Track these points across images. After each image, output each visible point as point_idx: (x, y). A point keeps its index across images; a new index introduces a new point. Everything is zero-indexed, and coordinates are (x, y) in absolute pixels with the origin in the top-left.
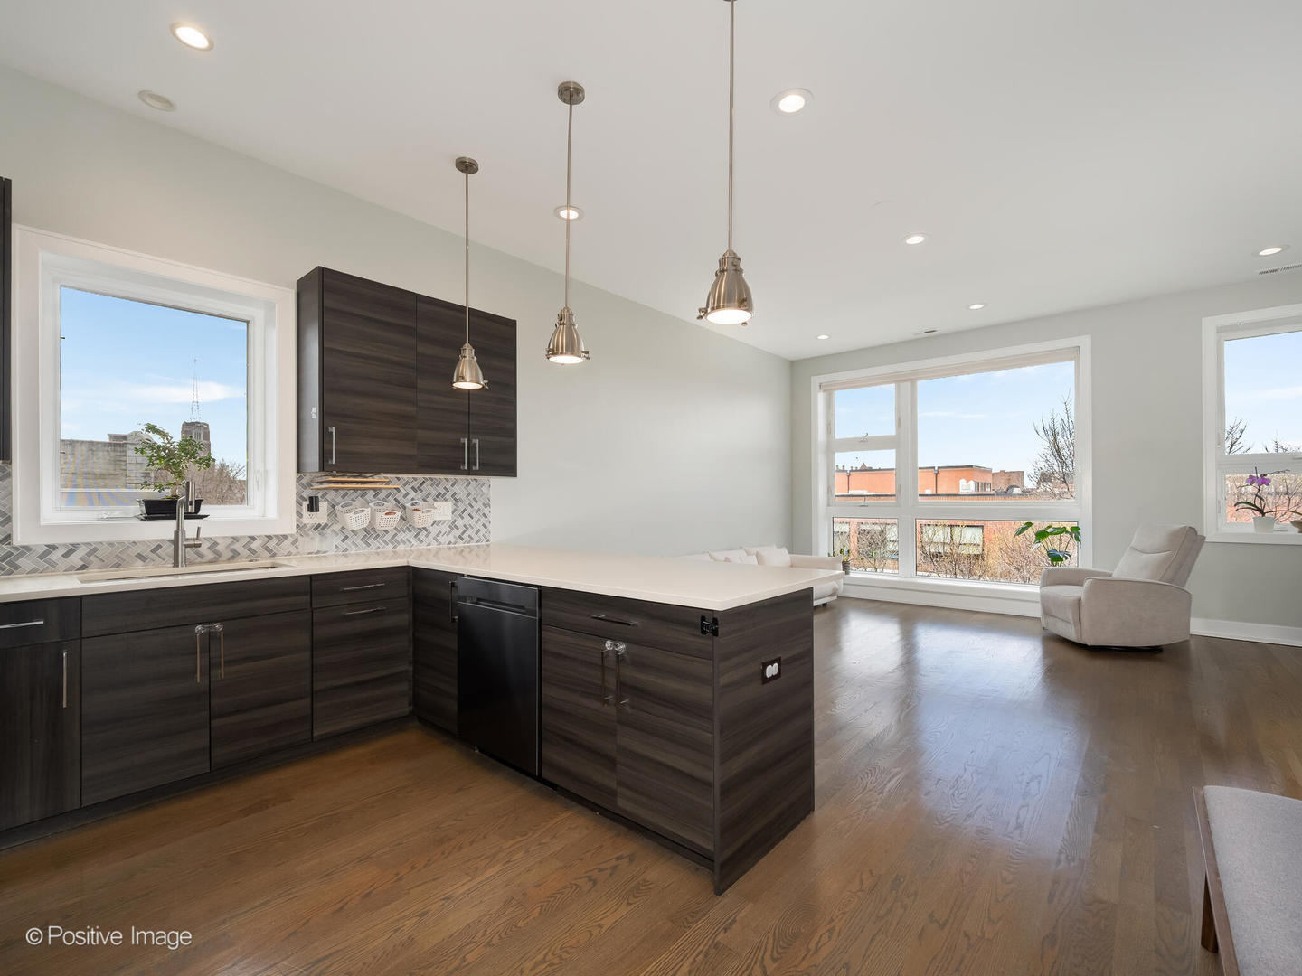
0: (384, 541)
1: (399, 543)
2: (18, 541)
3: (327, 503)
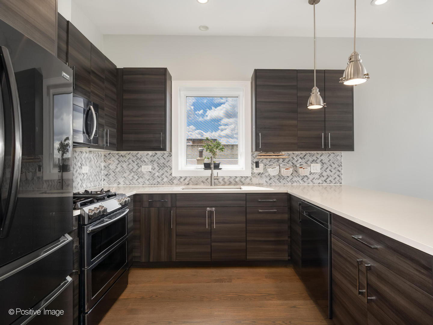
0: (287, 181)
2: (173, 175)
3: (263, 164)
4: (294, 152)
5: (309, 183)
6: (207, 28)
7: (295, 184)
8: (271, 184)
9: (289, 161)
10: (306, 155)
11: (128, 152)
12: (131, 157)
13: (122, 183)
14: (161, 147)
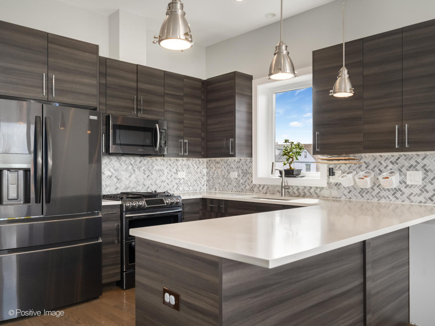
0: (372, 196)
1: (382, 198)
2: (254, 183)
3: (341, 171)
4: (382, 154)
5: (403, 201)
6: (274, 15)
7: (383, 201)
8: (350, 198)
9: (374, 168)
10: (399, 158)
11: (222, 158)
12: (224, 163)
13: (218, 189)
14: (231, 153)
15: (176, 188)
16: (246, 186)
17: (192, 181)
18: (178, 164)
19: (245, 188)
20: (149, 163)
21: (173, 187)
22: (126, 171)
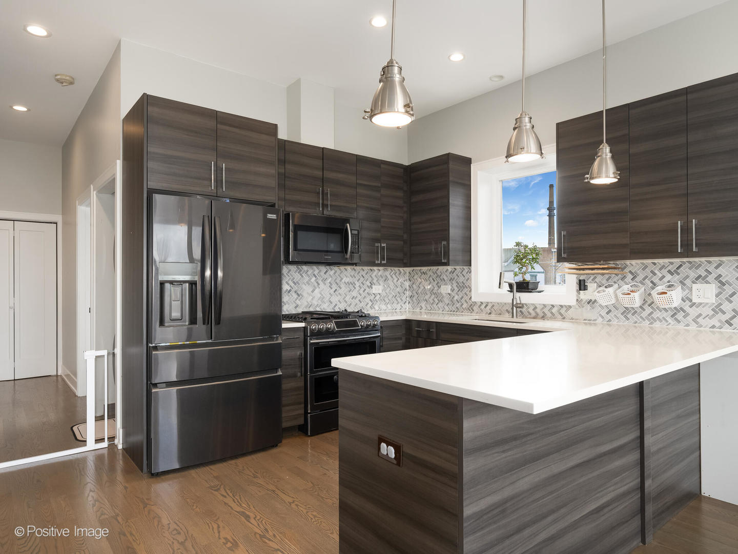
1: (655, 321)
2: (473, 299)
3: (596, 284)
5: (688, 325)
6: (501, 77)
7: (657, 325)
8: (610, 321)
9: (644, 279)
10: (681, 266)
11: (429, 268)
12: (432, 274)
13: (424, 308)
14: (443, 261)
15: (370, 307)
16: (463, 304)
17: (390, 298)
18: (373, 276)
19: (461, 306)
20: (337, 274)
21: (366, 305)
22: (309, 284)
